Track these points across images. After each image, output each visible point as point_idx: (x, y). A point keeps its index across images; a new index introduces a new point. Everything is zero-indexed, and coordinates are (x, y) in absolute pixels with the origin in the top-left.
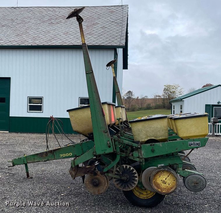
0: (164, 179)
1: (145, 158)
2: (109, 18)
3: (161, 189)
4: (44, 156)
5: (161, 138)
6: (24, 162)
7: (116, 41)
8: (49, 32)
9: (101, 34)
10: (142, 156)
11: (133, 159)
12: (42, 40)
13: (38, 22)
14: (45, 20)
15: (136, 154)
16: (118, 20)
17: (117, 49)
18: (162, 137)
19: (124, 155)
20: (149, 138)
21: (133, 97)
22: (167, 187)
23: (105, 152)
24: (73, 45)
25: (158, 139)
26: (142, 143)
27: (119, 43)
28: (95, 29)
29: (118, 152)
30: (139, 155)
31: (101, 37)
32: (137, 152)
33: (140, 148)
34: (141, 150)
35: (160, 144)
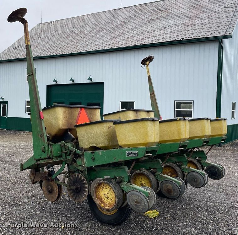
0: (106, 193)
1: (87, 167)
2: (220, 3)
3: (104, 204)
7: (221, 31)
8: (145, 30)
9: (205, 24)
10: (84, 165)
11: (76, 167)
12: (135, 40)
13: (137, 21)
15: (79, 162)
16: (232, 4)
17: (223, 40)
18: (102, 144)
22: (110, 202)
23: (41, 157)
25: (98, 146)
26: (86, 150)
27: (224, 33)
28: (199, 19)
29: (64, 158)
30: (82, 163)
31: (203, 27)
32: (80, 159)
33: (83, 155)
34: (84, 157)
35: (99, 152)
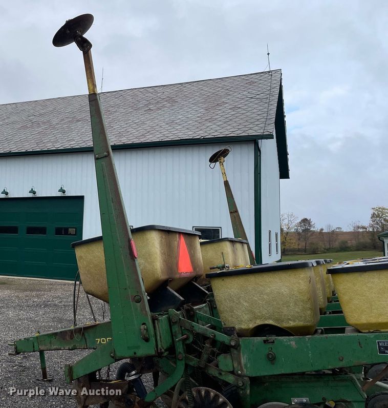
1: (250, 376)
2: (244, 93)
4: (68, 339)
5: (292, 324)
6: (34, 347)
7: (256, 128)
8: (143, 123)
9: (230, 118)
10: (242, 370)
11: (217, 375)
12: (131, 135)
13: (130, 111)
14: (140, 106)
15: (224, 362)
16: (262, 95)
17: (260, 141)
18: (294, 321)
19: (194, 361)
20: (259, 322)
21: (312, 229)
23: (135, 353)
24: (179, 139)
25: (284, 325)
26: (242, 334)
27: (262, 131)
28: (220, 112)
29: (180, 353)
30: (235, 365)
31: (229, 123)
32: (228, 356)
33: (237, 347)
34: (239, 352)
35: (290, 341)
